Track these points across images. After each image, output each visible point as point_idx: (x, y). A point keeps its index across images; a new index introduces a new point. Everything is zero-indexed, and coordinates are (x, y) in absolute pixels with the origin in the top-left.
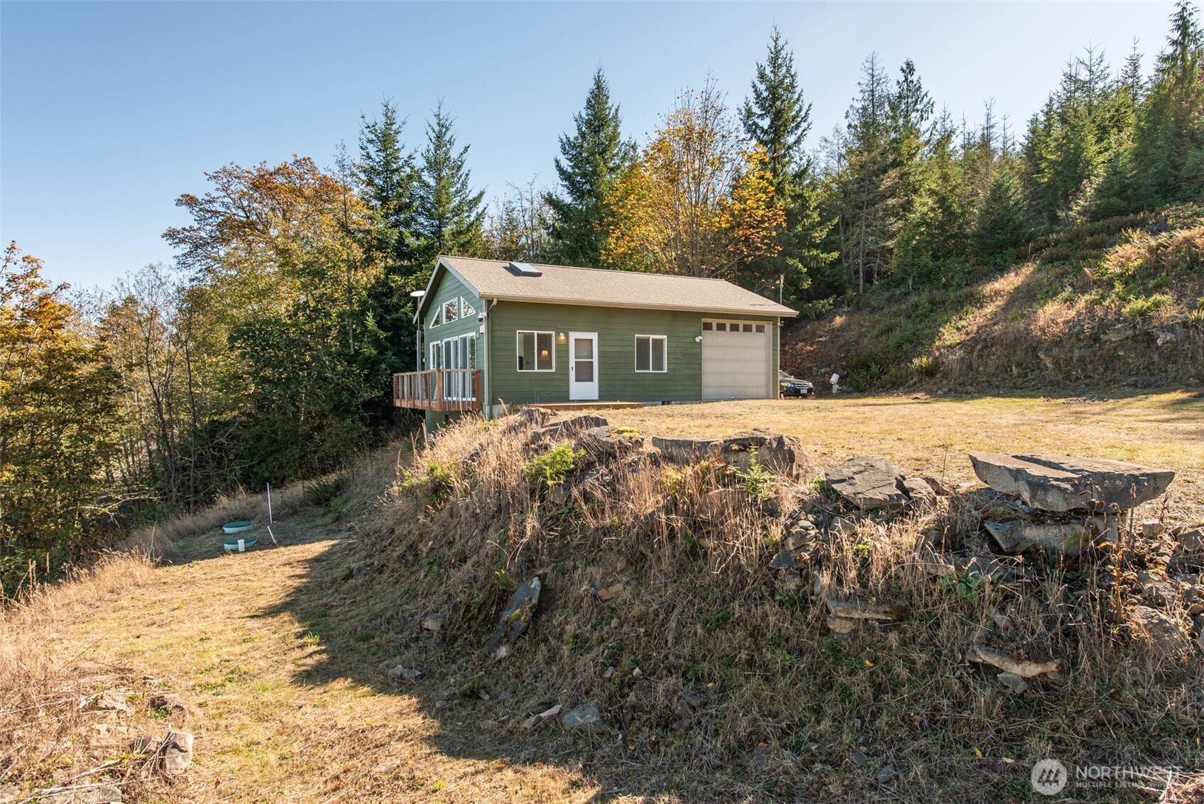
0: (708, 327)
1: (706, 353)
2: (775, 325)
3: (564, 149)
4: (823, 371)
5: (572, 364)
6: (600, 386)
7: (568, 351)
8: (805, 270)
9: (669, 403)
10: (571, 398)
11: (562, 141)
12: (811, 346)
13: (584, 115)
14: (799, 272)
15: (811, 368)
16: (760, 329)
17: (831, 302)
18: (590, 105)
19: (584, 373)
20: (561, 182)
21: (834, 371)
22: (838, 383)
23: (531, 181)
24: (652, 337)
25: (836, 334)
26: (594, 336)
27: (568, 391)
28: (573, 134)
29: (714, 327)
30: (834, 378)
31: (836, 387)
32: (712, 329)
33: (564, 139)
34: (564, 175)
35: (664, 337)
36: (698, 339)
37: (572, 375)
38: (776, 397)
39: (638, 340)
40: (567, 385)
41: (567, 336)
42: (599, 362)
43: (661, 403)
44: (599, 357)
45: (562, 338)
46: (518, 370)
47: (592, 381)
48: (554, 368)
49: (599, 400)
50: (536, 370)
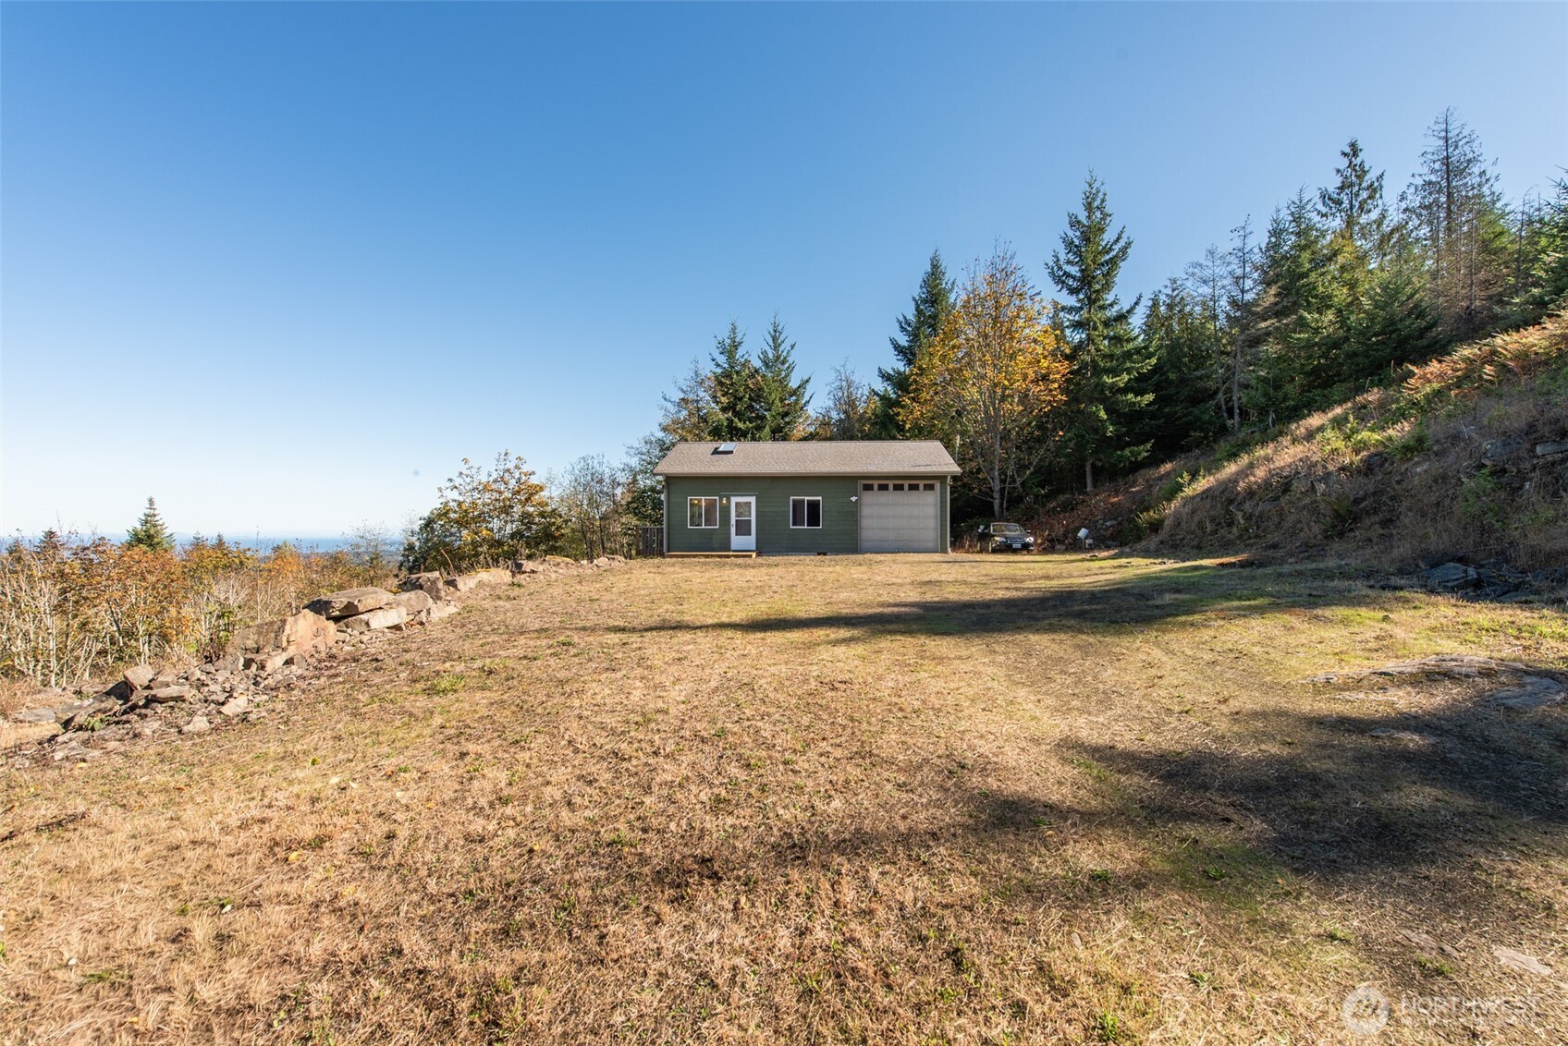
0: (868, 488)
1: (866, 511)
2: (943, 483)
3: (901, 327)
5: (733, 522)
6: (757, 539)
7: (729, 512)
9: (825, 554)
10: (733, 548)
11: (899, 320)
13: (921, 295)
16: (930, 487)
18: (926, 284)
19: (743, 528)
20: (896, 357)
24: (807, 498)
26: (753, 500)
27: (729, 542)
28: (911, 315)
29: (876, 487)
31: (1086, 543)
32: (872, 489)
33: (901, 319)
34: (899, 349)
35: (820, 498)
36: (854, 499)
37: (733, 530)
38: (944, 551)
39: (794, 501)
40: (729, 538)
41: (729, 500)
42: (757, 520)
43: (816, 553)
44: (757, 515)
45: (724, 501)
46: (688, 527)
47: (750, 534)
48: (718, 525)
49: (756, 550)
50: (703, 527)
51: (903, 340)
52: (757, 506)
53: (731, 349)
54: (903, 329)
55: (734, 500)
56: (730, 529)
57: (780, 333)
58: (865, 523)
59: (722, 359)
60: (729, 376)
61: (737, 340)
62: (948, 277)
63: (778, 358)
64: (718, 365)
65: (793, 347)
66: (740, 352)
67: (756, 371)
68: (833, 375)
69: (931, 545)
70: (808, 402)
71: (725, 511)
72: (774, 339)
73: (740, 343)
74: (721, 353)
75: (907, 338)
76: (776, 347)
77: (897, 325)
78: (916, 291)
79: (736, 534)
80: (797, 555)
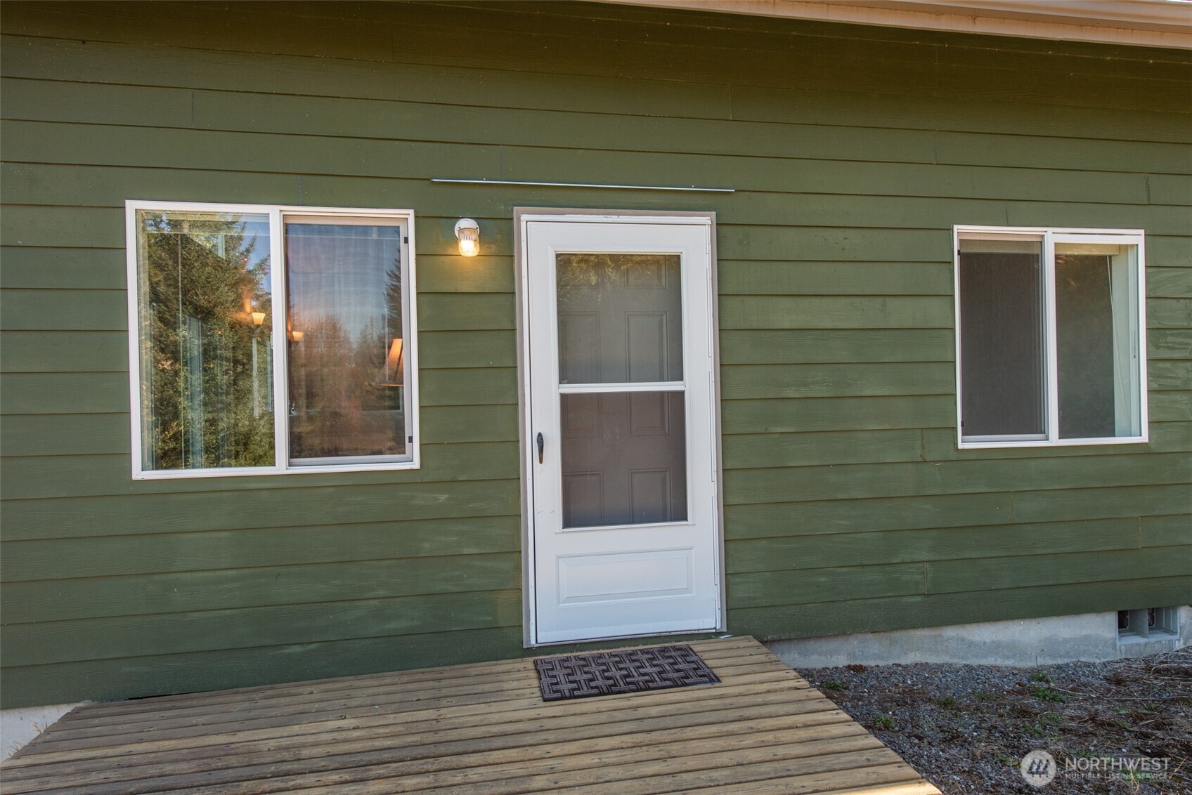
5: (541, 411)
42: (726, 401)
43: (1112, 619)
44: (726, 367)
45: (468, 247)
46: (138, 473)
47: (680, 514)
48: (415, 448)
49: (718, 634)
50: (281, 465)
52: (723, 296)
55: (542, 237)
71: (476, 332)
79: (571, 519)
80: (996, 648)
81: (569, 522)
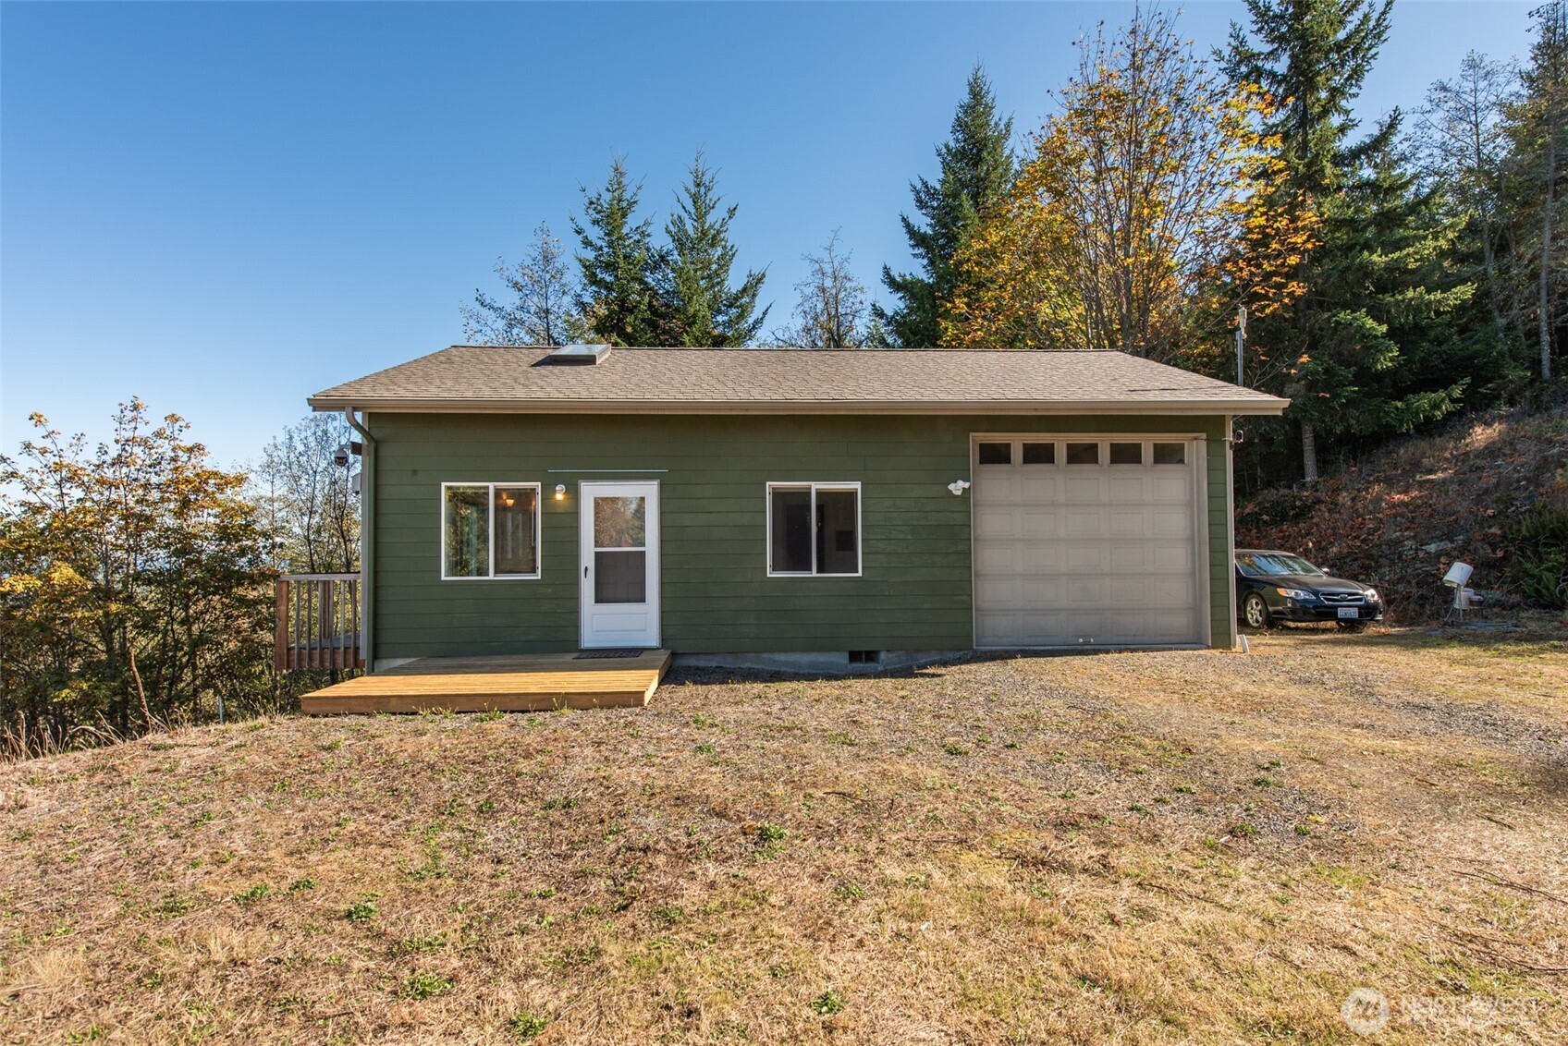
0: (996, 455)
1: (989, 524)
2: (1215, 441)
3: (919, 200)
4: (1432, 548)
5: (587, 558)
6: (663, 613)
7: (576, 529)
8: (1384, 328)
9: (872, 658)
10: (584, 643)
11: (914, 189)
12: (1405, 492)
13: (952, 144)
14: (1366, 336)
15: (1398, 542)
16: (1167, 455)
17: (1457, 393)
18: (960, 125)
19: (619, 581)
20: (911, 251)
21: (1460, 556)
22: (1473, 583)
23: (827, 244)
24: (815, 486)
25: (1471, 464)
26: (649, 492)
27: (576, 625)
28: (935, 177)
29: (1017, 454)
30: (1457, 573)
31: (1463, 597)
32: (1007, 460)
33: (919, 186)
34: (918, 239)
35: (856, 485)
36: (957, 487)
37: (587, 586)
38: (1223, 642)
39: (777, 494)
40: (575, 612)
41: (574, 493)
42: (663, 555)
43: (846, 655)
44: (663, 542)
45: (559, 497)
46: (443, 578)
47: (643, 600)
48: (539, 571)
49: (658, 649)
50: (491, 577)
51: (923, 223)
52: (662, 513)
53: (612, 216)
54: (921, 204)
55: (590, 492)
56: (575, 584)
57: (708, 189)
58: (989, 559)
59: (595, 234)
60: (610, 267)
61: (627, 196)
62: (999, 115)
63: (704, 233)
64: (587, 243)
65: (732, 212)
66: (633, 221)
67: (662, 258)
68: (806, 271)
69: (1179, 622)
70: (758, 322)
71: (562, 528)
72: (695, 199)
73: (631, 204)
74: (595, 222)
75: (929, 220)
76: (700, 217)
77: (912, 196)
78: (947, 137)
79: (598, 600)
80: (786, 664)
81: (597, 601)
